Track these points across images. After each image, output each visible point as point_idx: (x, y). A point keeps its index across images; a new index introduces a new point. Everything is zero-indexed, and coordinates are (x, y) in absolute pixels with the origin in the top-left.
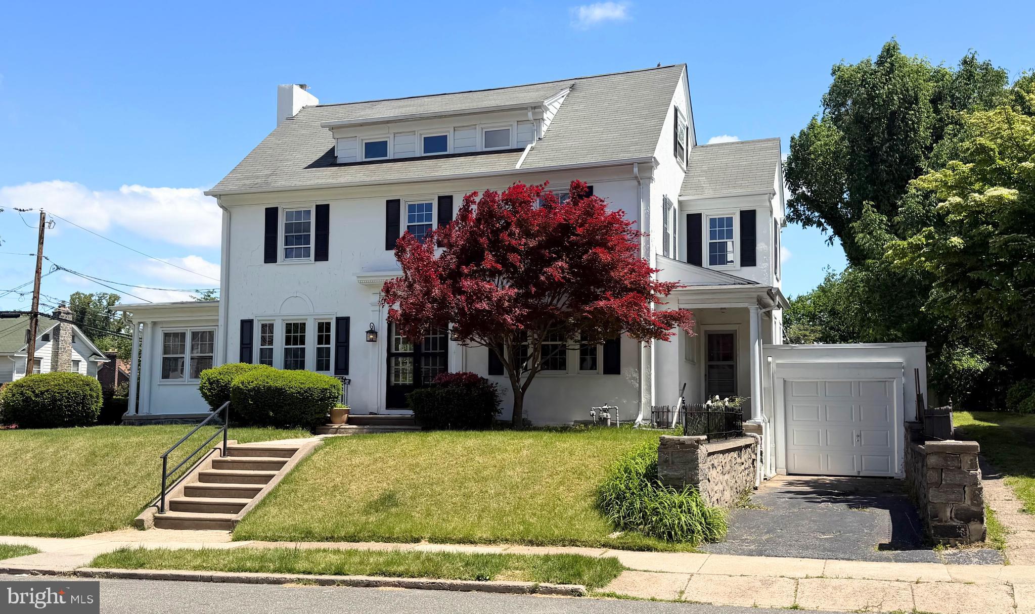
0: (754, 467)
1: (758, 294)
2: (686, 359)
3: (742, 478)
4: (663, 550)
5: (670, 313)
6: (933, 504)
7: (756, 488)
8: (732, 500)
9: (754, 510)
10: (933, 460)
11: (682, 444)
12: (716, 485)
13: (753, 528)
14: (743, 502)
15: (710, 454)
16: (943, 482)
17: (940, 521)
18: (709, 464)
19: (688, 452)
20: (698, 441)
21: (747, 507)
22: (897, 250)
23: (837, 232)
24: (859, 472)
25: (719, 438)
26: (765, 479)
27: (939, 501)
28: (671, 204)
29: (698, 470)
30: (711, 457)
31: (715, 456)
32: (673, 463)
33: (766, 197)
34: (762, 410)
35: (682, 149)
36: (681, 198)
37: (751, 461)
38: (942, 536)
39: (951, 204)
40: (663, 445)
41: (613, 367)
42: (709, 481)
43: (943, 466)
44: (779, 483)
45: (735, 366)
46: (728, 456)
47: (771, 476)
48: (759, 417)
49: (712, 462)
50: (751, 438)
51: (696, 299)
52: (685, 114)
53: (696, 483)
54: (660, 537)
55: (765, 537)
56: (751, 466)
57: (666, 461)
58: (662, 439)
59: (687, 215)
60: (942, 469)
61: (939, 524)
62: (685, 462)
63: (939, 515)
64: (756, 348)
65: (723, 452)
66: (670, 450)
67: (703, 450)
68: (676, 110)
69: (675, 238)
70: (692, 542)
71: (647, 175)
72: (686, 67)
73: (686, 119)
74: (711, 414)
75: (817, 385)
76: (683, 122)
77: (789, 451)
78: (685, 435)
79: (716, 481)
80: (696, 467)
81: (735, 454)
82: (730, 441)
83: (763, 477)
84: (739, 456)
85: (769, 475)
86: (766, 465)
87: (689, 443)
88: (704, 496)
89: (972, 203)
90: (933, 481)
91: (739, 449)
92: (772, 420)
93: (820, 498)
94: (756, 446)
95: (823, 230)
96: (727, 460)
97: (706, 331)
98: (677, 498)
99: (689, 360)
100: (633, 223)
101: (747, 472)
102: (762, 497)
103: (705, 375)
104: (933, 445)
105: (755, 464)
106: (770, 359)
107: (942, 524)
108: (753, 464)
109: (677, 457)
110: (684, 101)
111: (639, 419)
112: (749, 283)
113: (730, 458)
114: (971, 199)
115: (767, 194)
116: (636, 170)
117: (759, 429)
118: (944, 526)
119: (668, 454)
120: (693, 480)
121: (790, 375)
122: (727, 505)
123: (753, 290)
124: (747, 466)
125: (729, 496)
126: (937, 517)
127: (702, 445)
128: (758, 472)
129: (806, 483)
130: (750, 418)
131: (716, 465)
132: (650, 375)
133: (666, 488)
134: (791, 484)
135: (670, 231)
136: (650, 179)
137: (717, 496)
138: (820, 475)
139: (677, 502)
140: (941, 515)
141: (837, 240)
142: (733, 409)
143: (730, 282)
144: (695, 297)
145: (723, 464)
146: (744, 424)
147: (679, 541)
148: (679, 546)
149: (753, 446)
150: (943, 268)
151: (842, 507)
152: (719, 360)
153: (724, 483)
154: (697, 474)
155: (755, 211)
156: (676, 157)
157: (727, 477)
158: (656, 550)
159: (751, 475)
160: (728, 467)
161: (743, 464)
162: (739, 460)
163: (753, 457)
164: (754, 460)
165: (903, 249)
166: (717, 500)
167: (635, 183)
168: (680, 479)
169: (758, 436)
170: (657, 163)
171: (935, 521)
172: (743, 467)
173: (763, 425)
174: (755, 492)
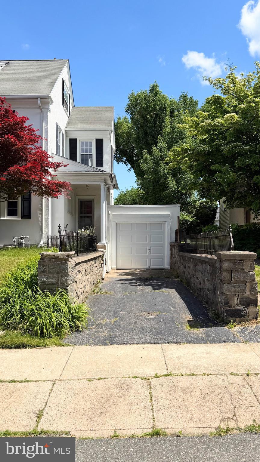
0: (102, 267)
1: (105, 177)
2: (68, 211)
3: (96, 274)
4: (36, 346)
5: (58, 182)
6: (226, 295)
7: (103, 279)
8: (91, 289)
9: (103, 295)
10: (227, 265)
11: (56, 258)
12: (81, 283)
13: (104, 311)
14: (97, 290)
15: (77, 264)
16: (232, 280)
17: (231, 306)
18: (76, 271)
19: (61, 264)
20: (68, 256)
21: (99, 293)
22: (176, 152)
23: (133, 166)
24: (149, 267)
25: (84, 252)
26: (106, 273)
27: (230, 293)
28: (61, 130)
29: (68, 277)
30: (77, 266)
31: (81, 264)
32: (49, 272)
33: (108, 132)
34: (106, 237)
35: (67, 105)
36: (66, 129)
37: (101, 264)
38: (231, 317)
39: (206, 124)
40: (43, 259)
41: (27, 215)
42: (76, 282)
43: (233, 268)
44: (114, 275)
45: (92, 216)
46: (89, 264)
47: (109, 271)
48: (104, 241)
49: (79, 269)
50: (101, 252)
51: (73, 179)
52: (68, 86)
53: (65, 287)
54: (34, 335)
55: (112, 321)
56: (101, 267)
57: (44, 272)
58: (42, 255)
59: (70, 139)
60: (232, 271)
61: (229, 309)
62: (58, 272)
63: (229, 303)
64: (104, 206)
65: (86, 262)
66: (47, 263)
67: (71, 262)
68: (63, 82)
69: (63, 149)
70: (61, 336)
71: (46, 107)
72: (69, 62)
73: (69, 89)
74: (78, 238)
75: (131, 225)
76: (68, 91)
77: (117, 258)
78: (60, 252)
79: (81, 281)
80: (66, 275)
81: (93, 262)
82: (91, 254)
83: (106, 272)
84: (95, 263)
85: (108, 271)
86: (107, 265)
87: (62, 257)
88: (72, 295)
89: (217, 123)
90: (226, 279)
91: (95, 259)
92: (110, 242)
93: (136, 283)
94: (104, 256)
95: (127, 165)
96: (88, 266)
97: (79, 199)
98: (51, 300)
99: (70, 212)
100: (37, 130)
101: (98, 271)
102: (106, 285)
103: (78, 221)
104: (227, 255)
105: (103, 266)
106: (110, 212)
107: (232, 308)
108: (102, 266)
109: (52, 268)
110: (68, 79)
111: (42, 242)
112: (100, 171)
113: (90, 264)
114: (217, 121)
115: (108, 130)
116: (39, 102)
117: (104, 247)
118: (233, 310)
119: (45, 266)
120: (64, 285)
121: (119, 221)
122: (87, 294)
123: (102, 175)
124: (99, 268)
125: (89, 287)
126: (228, 304)
127: (71, 258)
128: (104, 269)
129: (127, 274)
130: (100, 242)
131: (81, 271)
132: (48, 219)
133: (43, 292)
134: (120, 275)
135: (61, 145)
136: (48, 109)
137: (81, 291)
138: (132, 269)
139: (51, 303)
140: (231, 303)
141: (132, 170)
142: (92, 236)
143: (91, 170)
144: (73, 178)
145: (86, 269)
146: (97, 245)
147: (50, 336)
148: (48, 341)
149: (102, 256)
150: (196, 163)
151: (149, 288)
152: (85, 214)
153: (86, 281)
154: (67, 280)
155: (103, 139)
156: (64, 107)
157: (88, 277)
158: (30, 346)
159: (101, 272)
160: (89, 270)
161: (97, 266)
162: (95, 265)
163: (102, 262)
164: (102, 264)
165: (179, 152)
166: (82, 293)
167: (39, 111)
168: (54, 284)
169: (104, 251)
170: (52, 102)
171: (227, 306)
172: (97, 268)
173: (106, 245)
174: (103, 281)
